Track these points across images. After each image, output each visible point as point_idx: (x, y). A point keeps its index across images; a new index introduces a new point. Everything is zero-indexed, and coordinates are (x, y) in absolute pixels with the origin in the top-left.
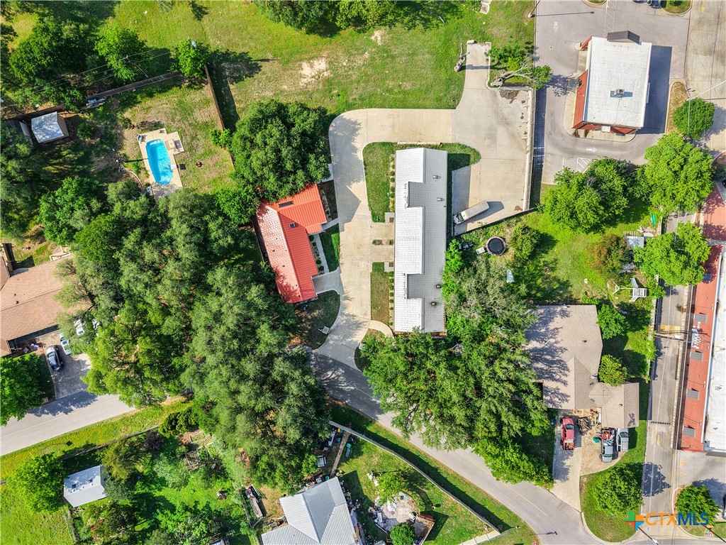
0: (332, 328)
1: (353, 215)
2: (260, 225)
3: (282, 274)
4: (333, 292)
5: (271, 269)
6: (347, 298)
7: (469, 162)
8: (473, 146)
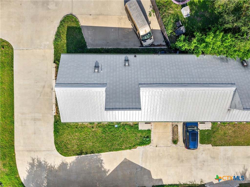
1: (142, 168)
7: (76, 28)
8: (57, 24)
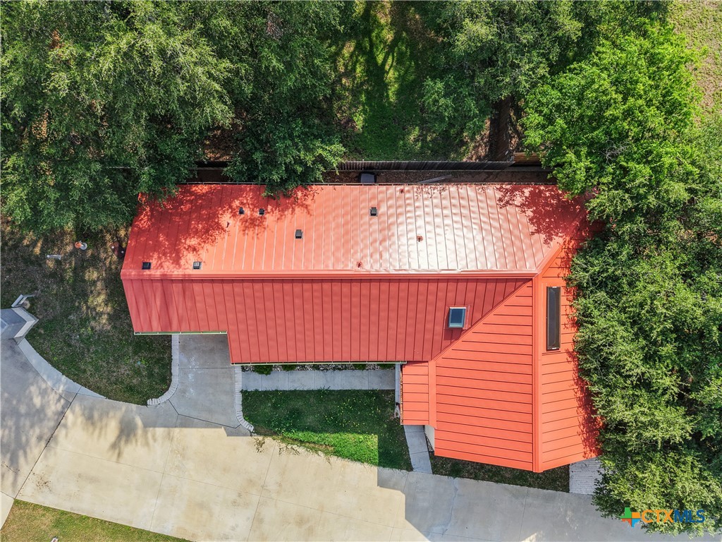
0: (25, 347)
2: (493, 191)
3: (270, 219)
4: (163, 382)
5: (305, 178)
6: (126, 431)
